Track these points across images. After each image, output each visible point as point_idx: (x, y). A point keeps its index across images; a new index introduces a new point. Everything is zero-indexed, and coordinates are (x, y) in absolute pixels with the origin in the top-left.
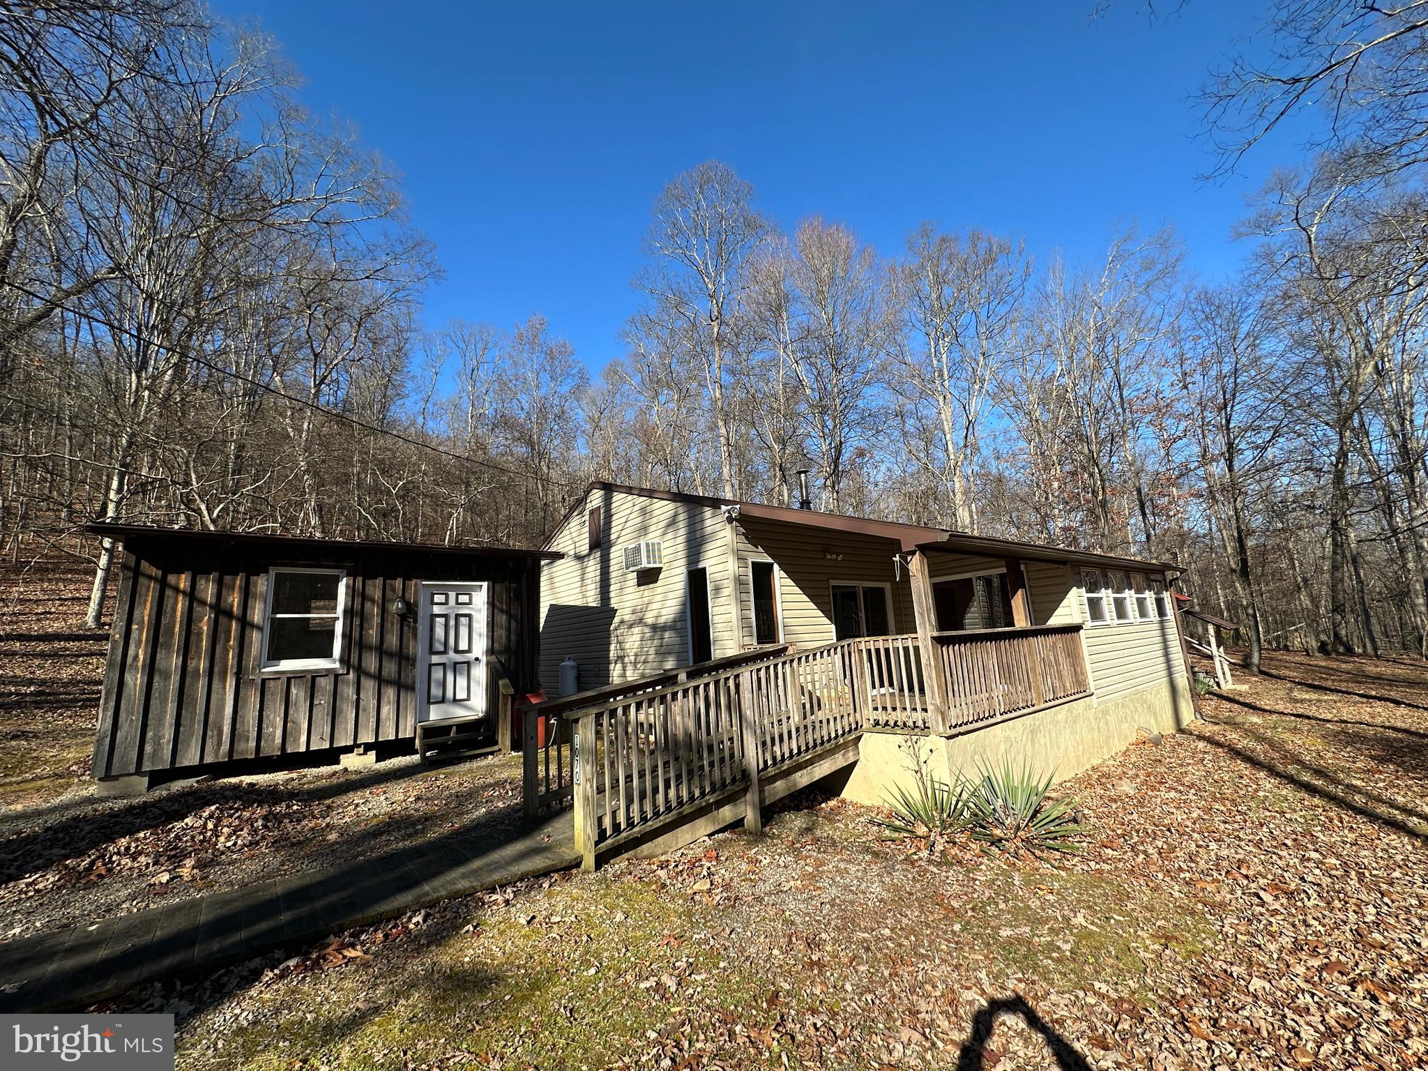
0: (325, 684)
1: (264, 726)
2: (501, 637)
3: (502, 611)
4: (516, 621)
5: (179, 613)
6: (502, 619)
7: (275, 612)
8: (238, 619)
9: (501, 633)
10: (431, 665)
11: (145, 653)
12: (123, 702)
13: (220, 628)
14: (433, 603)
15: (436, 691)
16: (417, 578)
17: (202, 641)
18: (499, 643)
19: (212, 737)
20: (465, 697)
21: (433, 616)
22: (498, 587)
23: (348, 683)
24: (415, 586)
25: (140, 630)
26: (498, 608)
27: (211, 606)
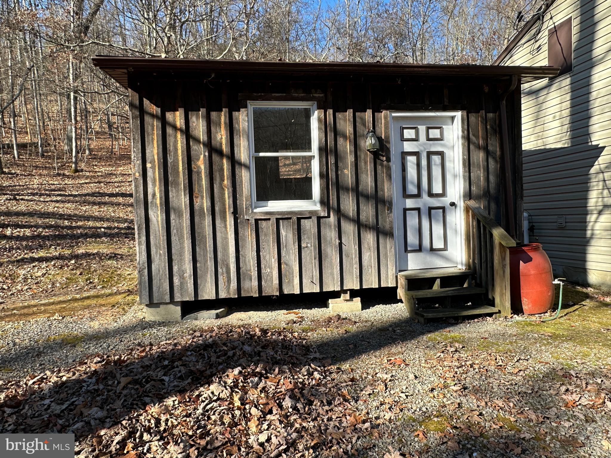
0: (309, 225)
1: (263, 266)
2: (479, 178)
3: (479, 147)
4: (494, 158)
5: (180, 152)
6: (479, 156)
7: (257, 150)
8: (228, 157)
9: (479, 174)
10: (405, 210)
11: (160, 191)
12: (152, 238)
13: (215, 167)
14: (403, 139)
15: (412, 239)
16: (387, 109)
17: (202, 181)
18: (478, 186)
19: (223, 274)
20: (442, 246)
21: (404, 154)
22: (472, 118)
23: (330, 226)
24: (386, 118)
25: (153, 168)
26: (474, 144)
27: (204, 144)
